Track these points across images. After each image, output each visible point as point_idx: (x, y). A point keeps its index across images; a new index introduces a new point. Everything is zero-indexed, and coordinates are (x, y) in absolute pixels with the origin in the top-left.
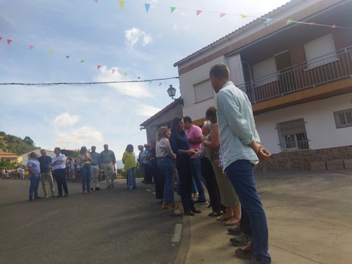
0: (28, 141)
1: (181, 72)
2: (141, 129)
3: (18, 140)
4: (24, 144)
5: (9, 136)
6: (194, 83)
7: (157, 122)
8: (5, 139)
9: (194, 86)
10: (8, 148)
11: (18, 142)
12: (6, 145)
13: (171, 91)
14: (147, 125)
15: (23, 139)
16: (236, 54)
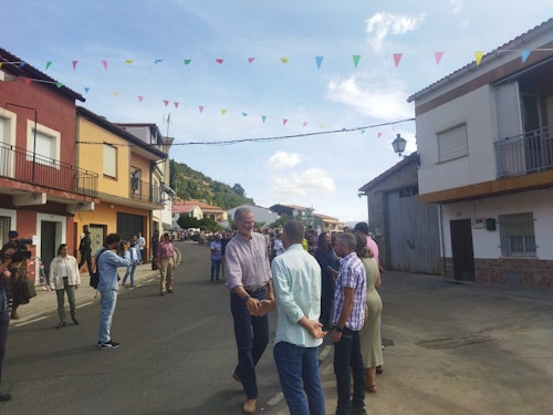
0: (238, 190)
1: (419, 111)
2: (360, 195)
3: (226, 189)
4: (233, 194)
5: (215, 182)
6: (438, 131)
7: (383, 187)
8: (210, 187)
9: (439, 134)
10: (214, 198)
11: (226, 191)
12: (212, 194)
13: (399, 143)
14: (368, 189)
15: (232, 186)
16: (512, 81)
